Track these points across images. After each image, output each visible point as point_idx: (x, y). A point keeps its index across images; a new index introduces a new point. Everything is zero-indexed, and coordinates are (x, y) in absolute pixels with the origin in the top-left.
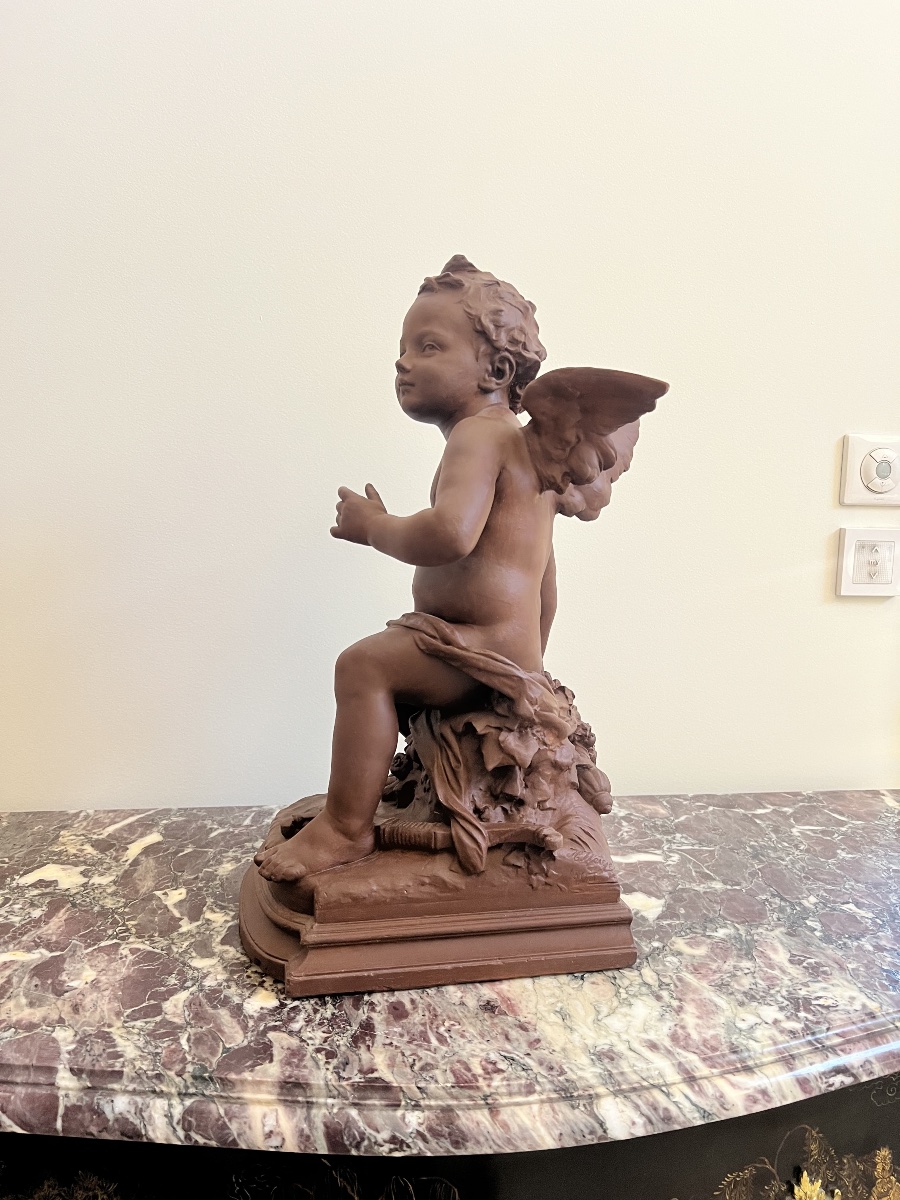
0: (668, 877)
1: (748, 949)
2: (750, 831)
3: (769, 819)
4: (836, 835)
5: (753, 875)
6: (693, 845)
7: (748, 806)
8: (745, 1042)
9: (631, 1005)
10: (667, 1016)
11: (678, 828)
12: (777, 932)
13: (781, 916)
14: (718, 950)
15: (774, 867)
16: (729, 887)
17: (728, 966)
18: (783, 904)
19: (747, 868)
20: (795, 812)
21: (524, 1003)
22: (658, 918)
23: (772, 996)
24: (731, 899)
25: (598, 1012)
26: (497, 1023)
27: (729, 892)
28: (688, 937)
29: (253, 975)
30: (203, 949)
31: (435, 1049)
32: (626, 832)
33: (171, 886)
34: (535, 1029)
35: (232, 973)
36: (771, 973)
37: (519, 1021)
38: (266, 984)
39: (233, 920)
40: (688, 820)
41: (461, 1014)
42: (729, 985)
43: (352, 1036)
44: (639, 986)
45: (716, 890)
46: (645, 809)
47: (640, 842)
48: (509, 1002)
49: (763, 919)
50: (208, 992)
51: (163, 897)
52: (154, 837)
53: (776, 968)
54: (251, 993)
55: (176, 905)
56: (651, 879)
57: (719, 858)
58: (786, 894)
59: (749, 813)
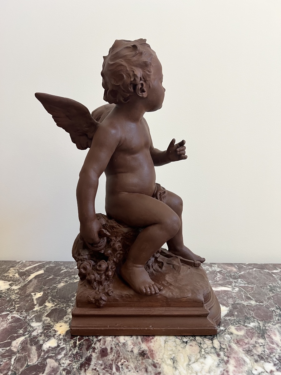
0: (232, 297)
1: (263, 333)
2: (270, 279)
3: (279, 275)
5: (269, 298)
6: (245, 284)
7: (270, 269)
9: (205, 358)
10: (221, 365)
11: (240, 277)
12: (277, 326)
14: (249, 333)
15: (278, 295)
16: (258, 304)
17: (252, 341)
19: (267, 295)
21: (158, 353)
22: (225, 316)
23: (271, 358)
24: (258, 309)
25: (190, 360)
26: (144, 363)
27: (258, 306)
28: (237, 326)
29: (52, 331)
30: (38, 318)
31: (113, 374)
32: (219, 278)
33: (39, 291)
34: (160, 367)
35: (45, 330)
36: (272, 346)
37: (154, 362)
38: (56, 336)
39: (55, 306)
40: (244, 273)
41: (129, 357)
42: (252, 351)
43: (81, 364)
44: (210, 348)
45: (252, 305)
46: (228, 268)
47: (223, 282)
48: (152, 352)
49: (271, 319)
50: (32, 337)
51: (33, 295)
52: (41, 272)
53: (275, 344)
54: (49, 339)
55: (37, 299)
56: (225, 298)
57: (255, 290)
59: (270, 271)
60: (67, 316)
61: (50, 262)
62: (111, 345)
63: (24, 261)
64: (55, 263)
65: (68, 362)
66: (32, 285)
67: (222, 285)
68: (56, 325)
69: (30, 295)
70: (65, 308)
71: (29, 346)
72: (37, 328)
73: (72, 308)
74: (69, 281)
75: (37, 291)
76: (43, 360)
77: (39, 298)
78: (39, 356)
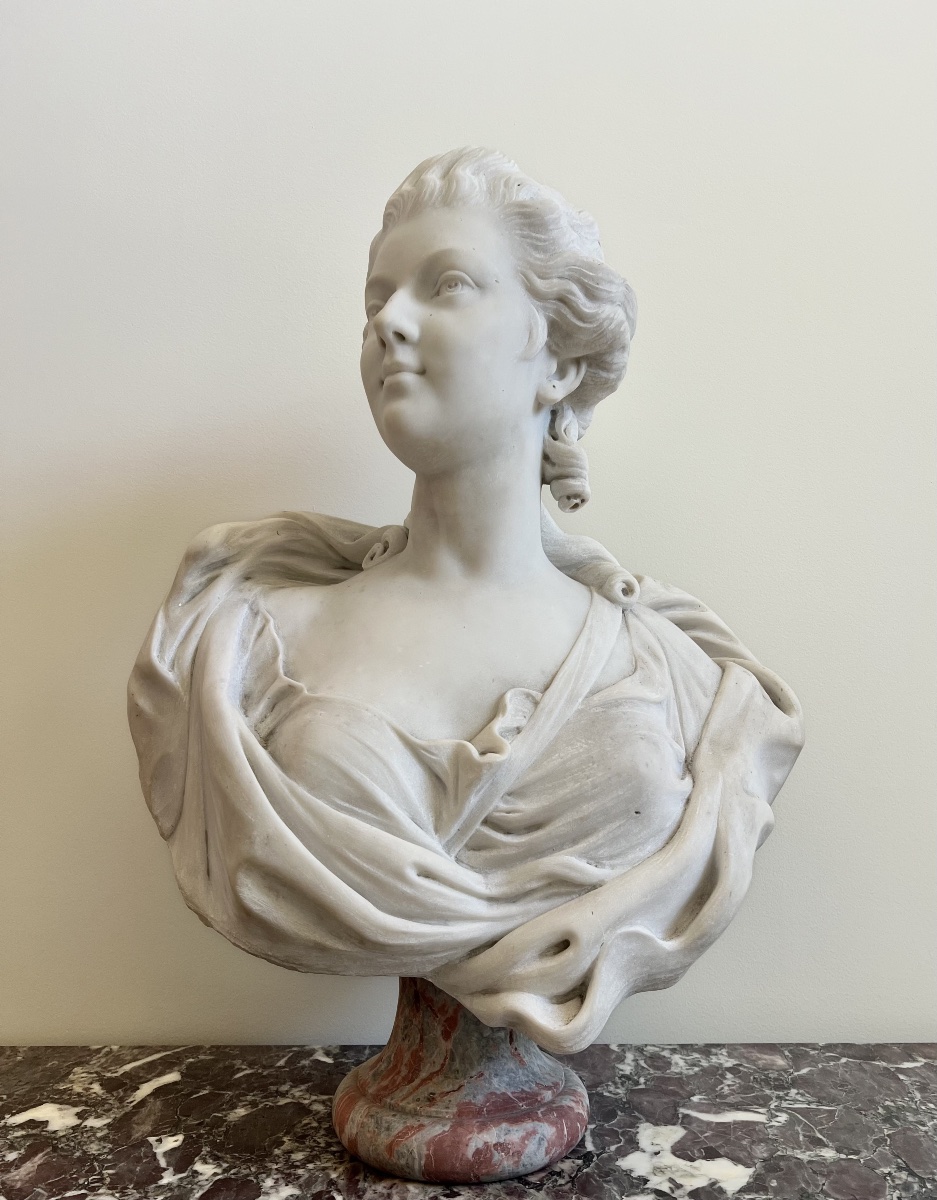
0: (766, 1140)
2: (889, 1089)
3: (917, 1074)
6: (809, 1103)
7: (894, 1058)
13: (904, 1194)
15: (909, 1132)
16: (844, 1156)
18: (910, 1179)
19: (873, 1133)
22: (740, 1191)
24: (843, 1171)
27: (842, 1162)
32: (729, 1086)
33: (169, 1132)
39: (223, 1173)
40: (811, 1073)
45: (826, 1160)
46: (760, 1059)
47: (743, 1098)
49: (878, 1198)
51: (155, 1144)
52: (172, 1077)
55: (168, 1154)
56: (744, 1143)
57: (840, 1120)
58: (918, 1167)
59: (892, 1067)
60: (262, 1198)
61: (197, 1049)
63: (115, 1048)
64: (214, 1050)
66: (148, 1115)
67: (737, 1107)
69: (144, 1143)
70: (256, 1178)
73: (275, 1177)
74: (262, 1103)
75: (165, 1133)
77: (173, 1150)
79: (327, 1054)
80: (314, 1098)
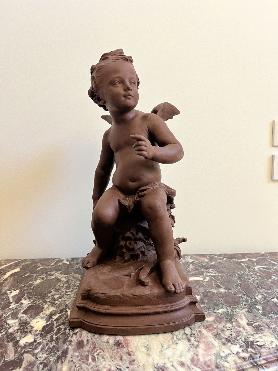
0: (203, 286)
1: (230, 318)
2: (238, 268)
3: (246, 263)
4: (272, 270)
5: (237, 286)
6: (215, 273)
7: (239, 258)
8: (222, 363)
9: (177, 344)
10: (191, 349)
11: (211, 267)
12: (244, 311)
13: (246, 303)
14: (218, 319)
15: (246, 282)
16: (227, 291)
17: (221, 326)
18: (247, 298)
19: (235, 283)
20: (257, 261)
21: (133, 342)
23: (238, 340)
24: (227, 296)
25: (163, 347)
26: (119, 352)
27: (227, 293)
28: (207, 312)
29: (29, 327)
30: (15, 315)
31: (90, 364)
32: (191, 268)
33: (15, 289)
34: (134, 355)
35: (21, 326)
36: (238, 330)
37: (129, 351)
38: (32, 332)
39: (31, 303)
40: (215, 263)
41: (105, 347)
42: (220, 335)
43: (57, 357)
44: (182, 335)
45: (222, 292)
46: (200, 259)
47: (195, 272)
48: (127, 341)
49: (239, 305)
50: (8, 334)
51: (9, 294)
52: (17, 270)
53: (241, 327)
54: (25, 335)
55: (13, 297)
56: (197, 287)
57: (225, 279)
58: (249, 294)
59: (239, 261)
60: (43, 312)
61: (26, 260)
62: (88, 337)
64: (31, 260)
65: (45, 355)
66: (8, 283)
67: (194, 275)
68: (33, 321)
69: (5, 293)
70: (42, 304)
71: (6, 343)
72: (13, 325)
73: (48, 304)
74: (45, 278)
75: (13, 290)
76: (20, 355)
77: (15, 295)
78: (16, 352)
79: (67, 261)
80: (62, 276)
